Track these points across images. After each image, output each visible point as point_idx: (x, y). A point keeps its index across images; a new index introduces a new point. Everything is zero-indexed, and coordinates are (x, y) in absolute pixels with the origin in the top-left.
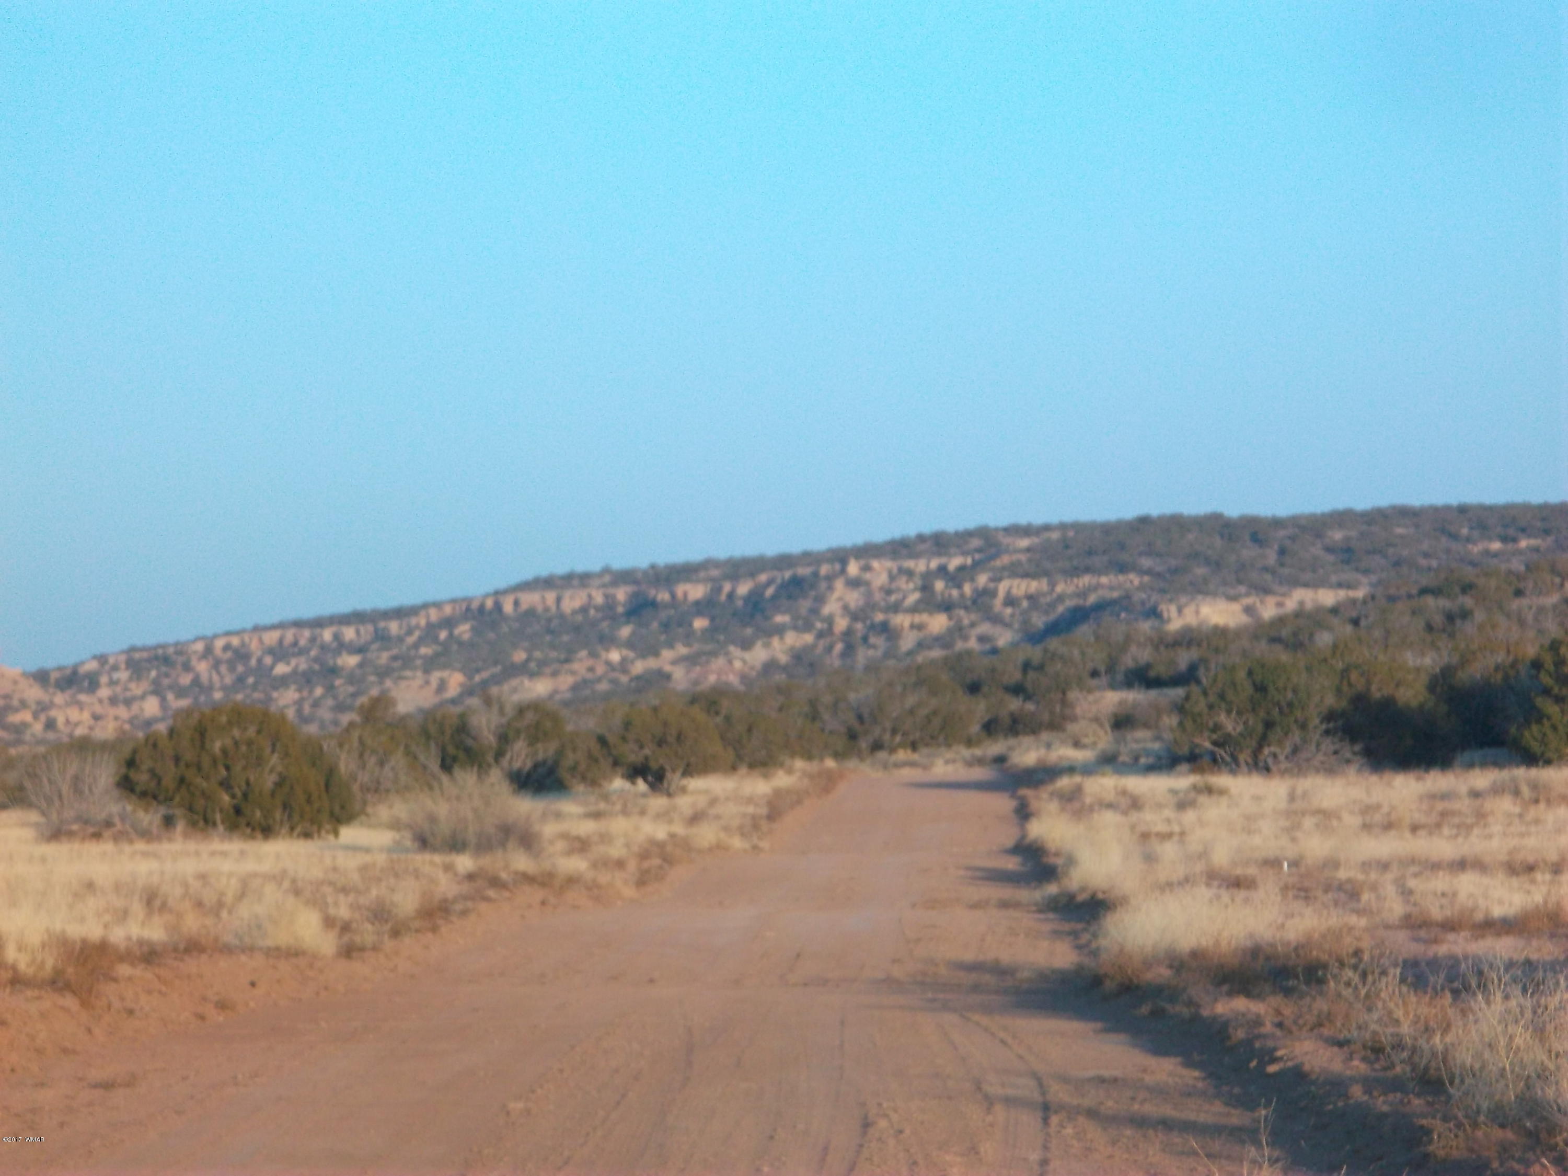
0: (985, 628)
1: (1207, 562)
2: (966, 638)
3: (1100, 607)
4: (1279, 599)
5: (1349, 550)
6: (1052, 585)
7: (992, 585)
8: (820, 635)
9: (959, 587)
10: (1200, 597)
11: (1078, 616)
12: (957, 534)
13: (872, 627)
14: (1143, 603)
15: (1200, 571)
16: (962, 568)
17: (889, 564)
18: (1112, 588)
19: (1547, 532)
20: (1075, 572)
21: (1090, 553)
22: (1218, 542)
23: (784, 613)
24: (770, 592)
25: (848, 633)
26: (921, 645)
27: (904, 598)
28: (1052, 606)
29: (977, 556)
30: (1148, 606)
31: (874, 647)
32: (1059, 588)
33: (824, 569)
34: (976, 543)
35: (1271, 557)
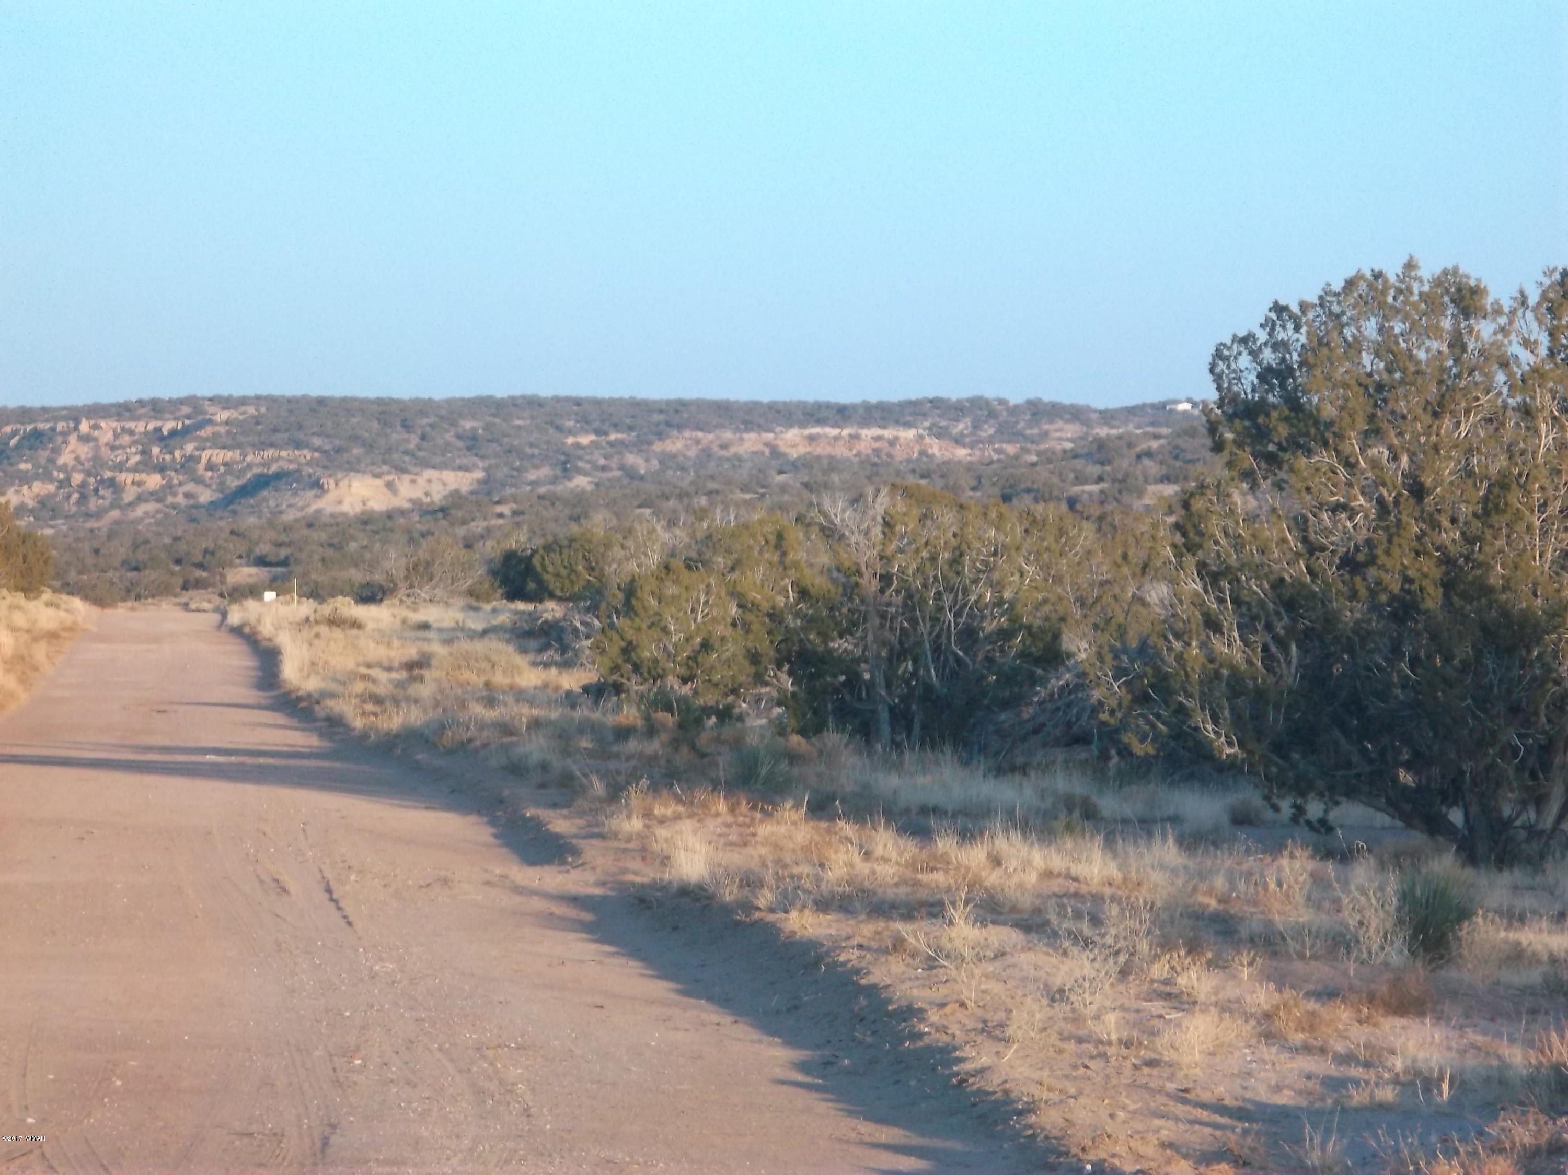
0: (190, 487)
1: (363, 444)
2: (175, 495)
3: (279, 476)
4: (413, 477)
5: (474, 438)
6: (244, 455)
7: (197, 453)
8: (61, 484)
9: (171, 453)
10: (352, 474)
11: (262, 482)
12: (170, 401)
13: (102, 481)
14: (310, 476)
15: (357, 451)
16: (173, 433)
17: (116, 425)
18: (290, 461)
19: (631, 428)
20: (262, 446)
21: (275, 430)
22: (375, 425)
23: (26, 462)
24: (13, 442)
25: (83, 485)
26: (140, 499)
27: (128, 459)
28: (243, 472)
29: (187, 422)
30: (313, 479)
31: (103, 498)
32: (249, 459)
33: (60, 426)
34: (186, 410)
35: (414, 440)
